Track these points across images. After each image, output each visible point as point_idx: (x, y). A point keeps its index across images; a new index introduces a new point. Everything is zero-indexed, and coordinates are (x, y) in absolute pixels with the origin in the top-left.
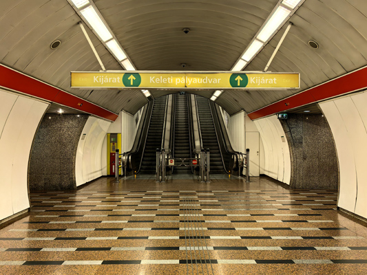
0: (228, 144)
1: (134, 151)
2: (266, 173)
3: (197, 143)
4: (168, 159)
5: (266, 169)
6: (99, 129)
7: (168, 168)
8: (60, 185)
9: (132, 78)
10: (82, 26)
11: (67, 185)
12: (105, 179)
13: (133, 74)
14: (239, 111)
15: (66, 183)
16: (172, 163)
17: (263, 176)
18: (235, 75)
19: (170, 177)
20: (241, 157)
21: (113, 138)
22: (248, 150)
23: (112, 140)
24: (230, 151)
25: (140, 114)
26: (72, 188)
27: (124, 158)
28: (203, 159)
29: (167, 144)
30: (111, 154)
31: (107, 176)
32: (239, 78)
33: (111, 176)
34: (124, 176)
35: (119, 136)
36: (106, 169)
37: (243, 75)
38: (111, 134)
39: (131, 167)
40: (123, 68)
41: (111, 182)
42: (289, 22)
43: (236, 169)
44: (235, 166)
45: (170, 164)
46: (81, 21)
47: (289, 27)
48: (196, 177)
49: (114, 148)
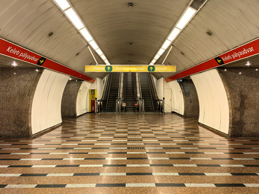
0: (156, 96)
1: (103, 99)
2: (175, 111)
3: (139, 95)
4: (122, 103)
5: (175, 108)
6: (85, 87)
7: (122, 108)
8: (69, 115)
9: (109, 68)
10: (89, 47)
11: (72, 115)
12: (89, 114)
13: (110, 66)
14: (161, 77)
15: (72, 114)
16: (124, 105)
17: (173, 112)
18: (150, 67)
19: (123, 113)
20: (161, 102)
21: (93, 92)
22: (164, 98)
23: (92, 93)
24: (157, 99)
25: (105, 78)
26: (75, 117)
27: (99, 103)
28: (141, 103)
29: (121, 96)
30: (92, 100)
31: (90, 113)
32: (151, 68)
33: (92, 112)
34: (98, 112)
35: (96, 91)
36: (89, 109)
37: (153, 67)
38: (92, 90)
39: (102, 108)
40: (105, 64)
41: (92, 115)
42: (172, 45)
43: (159, 109)
44: (158, 107)
45: (123, 105)
46: (88, 45)
47: (172, 47)
48: (137, 113)
49: (93, 98)
